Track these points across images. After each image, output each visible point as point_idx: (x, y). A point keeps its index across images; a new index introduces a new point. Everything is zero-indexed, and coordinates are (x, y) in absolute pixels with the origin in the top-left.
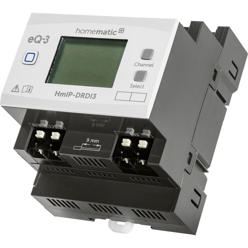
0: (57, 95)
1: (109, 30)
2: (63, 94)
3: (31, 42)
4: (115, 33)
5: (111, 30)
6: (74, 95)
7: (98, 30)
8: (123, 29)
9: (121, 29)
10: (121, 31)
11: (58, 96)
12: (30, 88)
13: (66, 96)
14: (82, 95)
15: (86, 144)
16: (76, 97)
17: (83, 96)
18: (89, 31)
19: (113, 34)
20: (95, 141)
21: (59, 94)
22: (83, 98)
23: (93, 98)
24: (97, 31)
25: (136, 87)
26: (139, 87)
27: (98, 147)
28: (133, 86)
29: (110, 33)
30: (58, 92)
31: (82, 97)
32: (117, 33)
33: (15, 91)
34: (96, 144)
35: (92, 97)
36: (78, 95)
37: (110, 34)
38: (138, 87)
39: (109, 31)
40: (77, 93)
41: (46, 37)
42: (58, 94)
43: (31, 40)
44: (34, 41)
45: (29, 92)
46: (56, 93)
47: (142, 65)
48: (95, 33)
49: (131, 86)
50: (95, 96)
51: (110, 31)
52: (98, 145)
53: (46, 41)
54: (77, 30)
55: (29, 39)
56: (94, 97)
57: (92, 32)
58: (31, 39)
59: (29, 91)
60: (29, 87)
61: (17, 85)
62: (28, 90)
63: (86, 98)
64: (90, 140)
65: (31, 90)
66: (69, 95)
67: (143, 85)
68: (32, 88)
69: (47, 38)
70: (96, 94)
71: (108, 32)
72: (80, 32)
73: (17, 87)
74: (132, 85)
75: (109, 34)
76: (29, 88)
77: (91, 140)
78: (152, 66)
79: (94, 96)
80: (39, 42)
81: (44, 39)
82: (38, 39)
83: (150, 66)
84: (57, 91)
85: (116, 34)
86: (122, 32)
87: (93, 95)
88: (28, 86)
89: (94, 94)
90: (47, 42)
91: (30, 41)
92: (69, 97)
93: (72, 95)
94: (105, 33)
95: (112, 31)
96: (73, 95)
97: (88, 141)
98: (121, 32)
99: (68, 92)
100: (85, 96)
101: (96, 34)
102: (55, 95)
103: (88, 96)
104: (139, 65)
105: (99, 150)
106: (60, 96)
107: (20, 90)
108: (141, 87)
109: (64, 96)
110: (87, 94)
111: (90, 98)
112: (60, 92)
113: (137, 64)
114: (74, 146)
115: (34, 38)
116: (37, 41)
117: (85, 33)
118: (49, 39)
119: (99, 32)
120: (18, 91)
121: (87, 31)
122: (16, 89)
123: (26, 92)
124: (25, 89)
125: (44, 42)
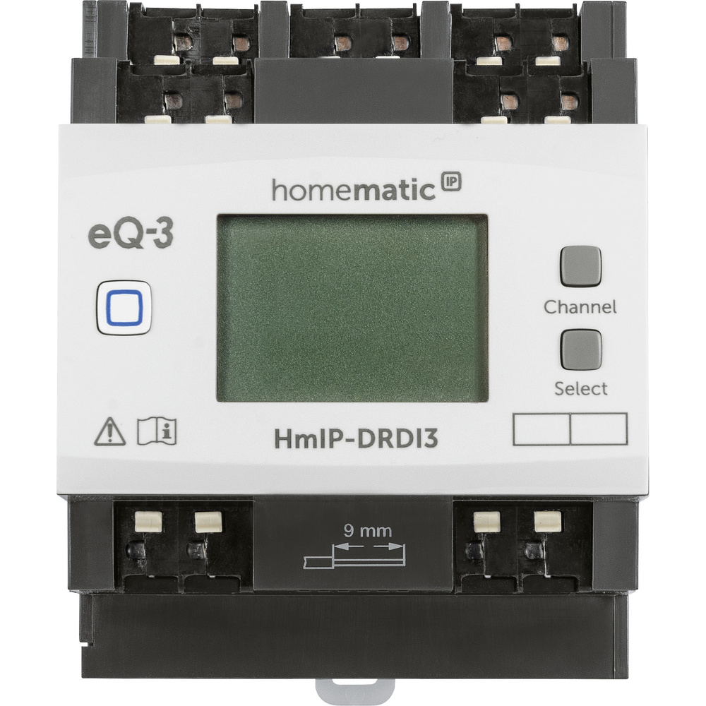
0: (283, 444)
1: (403, 182)
2: (303, 440)
3: (105, 245)
4: (428, 192)
5: (409, 182)
6: (352, 440)
7: (360, 184)
8: (456, 176)
9: (450, 176)
10: (451, 181)
11: (289, 446)
12: (167, 425)
13: (323, 446)
14: (384, 437)
15: (345, 546)
16: (361, 445)
17: (388, 440)
18: (322, 189)
19: (424, 197)
20: (376, 532)
21: (288, 439)
22: (391, 446)
23: (427, 445)
24: (357, 188)
25: (580, 392)
26: (590, 392)
27: (397, 553)
28: (564, 390)
29: (409, 192)
30: (283, 434)
31: (385, 443)
32: (437, 190)
33: (110, 441)
34: (387, 540)
35: (423, 444)
36: (367, 438)
37: (411, 198)
38: (584, 390)
39: (403, 186)
40: (361, 431)
41: (160, 220)
42: (286, 442)
43: (98, 236)
44: (112, 240)
45: (166, 440)
46: (278, 438)
47: (575, 309)
48: (352, 195)
49: (559, 392)
50: (435, 435)
51: (408, 186)
52: (392, 546)
53: (164, 239)
54: (275, 188)
55: (92, 236)
56: (431, 442)
57: (337, 192)
58: (100, 232)
59: (167, 435)
60: (162, 423)
61: (110, 419)
62: (161, 434)
63: (399, 445)
64: (357, 531)
65: (172, 434)
66: (332, 441)
67: (601, 385)
68: (172, 424)
69: (164, 225)
70: (433, 431)
71: (399, 191)
72: (288, 193)
73: (110, 425)
74: (559, 385)
75: (406, 198)
76: (161, 427)
77: (362, 529)
78: (612, 310)
79: (431, 437)
80: (135, 243)
81: (152, 231)
82: (128, 232)
83: (605, 308)
84: (277, 431)
85: (433, 197)
86: (455, 185)
87: (425, 435)
88: (157, 418)
89: (427, 430)
90: (168, 243)
91: (99, 241)
92: (331, 446)
93: (344, 440)
94: (391, 193)
95: (415, 187)
96: (348, 440)
97: (349, 534)
98: (449, 187)
99: (323, 431)
100: (394, 440)
101: (357, 198)
102: (277, 446)
103: (405, 438)
104: (563, 308)
105: (402, 562)
106: (298, 446)
107: (130, 436)
108: (596, 390)
109: (315, 446)
110: (399, 431)
111: (419, 446)
112: (289, 431)
113: (552, 307)
114: (305, 558)
115: (112, 230)
116: (129, 242)
117: (311, 199)
118: (172, 231)
119: (365, 189)
120: (121, 442)
121: (316, 191)
122: (110, 435)
123: (157, 442)
124: (148, 431)
125: (158, 243)
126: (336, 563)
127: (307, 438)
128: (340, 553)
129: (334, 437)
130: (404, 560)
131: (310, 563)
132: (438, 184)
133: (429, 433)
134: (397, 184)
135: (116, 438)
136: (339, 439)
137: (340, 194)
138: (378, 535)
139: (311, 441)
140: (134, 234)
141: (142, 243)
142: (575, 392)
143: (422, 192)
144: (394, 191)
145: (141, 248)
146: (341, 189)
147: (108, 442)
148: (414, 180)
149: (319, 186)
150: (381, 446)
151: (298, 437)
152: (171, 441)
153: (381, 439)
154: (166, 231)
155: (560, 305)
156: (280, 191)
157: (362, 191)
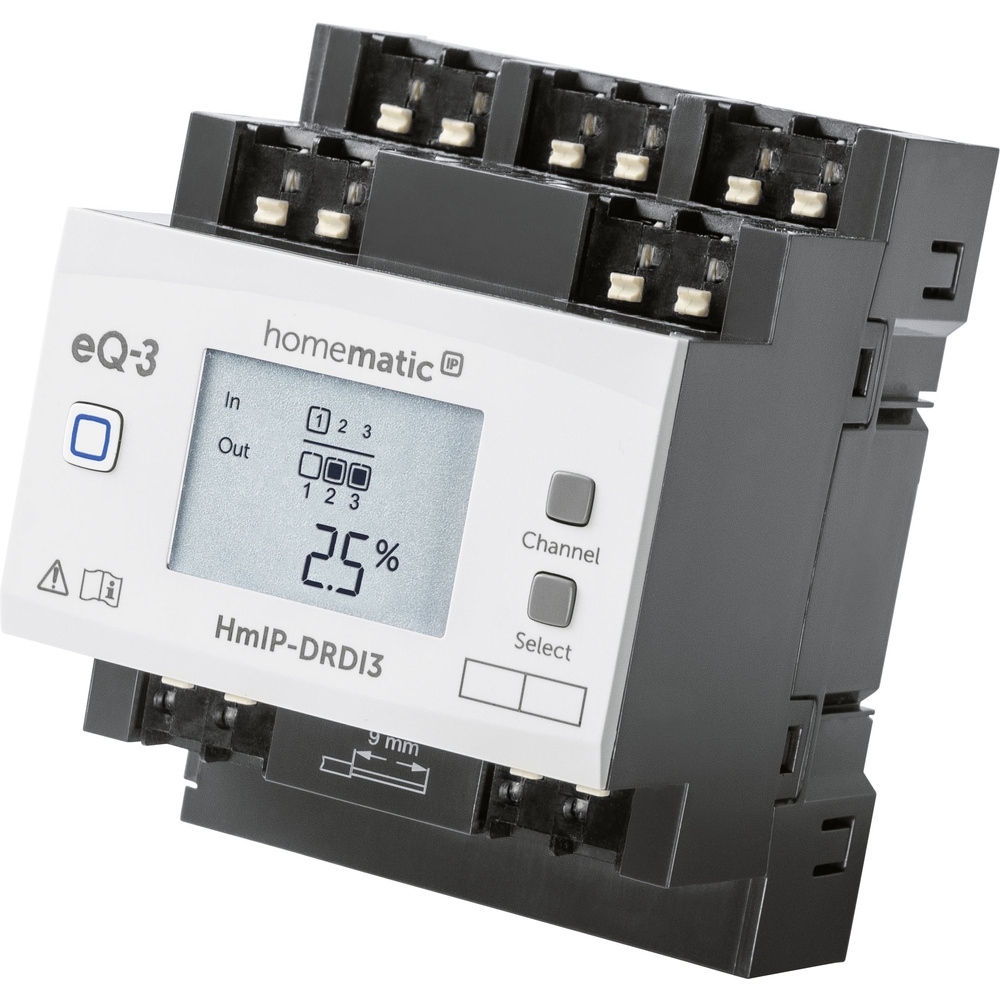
0: (224, 633)
1: (402, 353)
2: (246, 635)
3: (86, 359)
4: (426, 371)
5: (408, 355)
6: (295, 648)
7: (356, 346)
8: (458, 359)
9: (451, 356)
10: (452, 364)
11: (230, 639)
12: (112, 583)
13: (263, 647)
14: (326, 653)
15: (367, 755)
16: (302, 656)
17: (331, 656)
18: (316, 343)
19: (421, 376)
20: (402, 746)
21: (230, 629)
22: (332, 664)
23: (370, 673)
24: (353, 350)
25: (541, 650)
26: (552, 653)
27: (419, 777)
28: (525, 642)
29: (405, 367)
30: (226, 623)
31: (327, 659)
32: (434, 372)
33: (53, 587)
34: (410, 759)
35: (366, 670)
36: (309, 649)
37: (406, 374)
38: (546, 649)
39: (401, 358)
40: (306, 639)
41: (147, 343)
42: (227, 632)
43: (83, 347)
44: (95, 355)
45: (108, 600)
46: (220, 626)
47: (555, 549)
48: (346, 357)
49: (520, 644)
50: (380, 663)
51: (405, 359)
52: (416, 768)
53: (146, 365)
54: (268, 331)
55: (76, 346)
56: (375, 670)
57: (331, 351)
58: (84, 343)
59: (110, 595)
60: (108, 579)
61: (58, 562)
62: (105, 592)
63: (341, 666)
64: (383, 740)
65: (115, 595)
66: (274, 643)
67: (565, 647)
68: (117, 583)
69: (150, 349)
70: (379, 658)
71: (395, 362)
72: (281, 341)
73: (56, 569)
74: (521, 636)
75: (401, 373)
76: (106, 584)
77: (388, 739)
78: (594, 559)
79: (375, 664)
80: (117, 364)
81: (136, 354)
82: (112, 349)
83: (587, 556)
84: (221, 618)
85: (430, 378)
86: (455, 370)
87: (370, 660)
88: (104, 573)
89: (373, 655)
90: (150, 372)
91: (82, 353)
92: (272, 649)
93: (286, 645)
94: (386, 364)
95: (412, 362)
96: (290, 647)
97: (373, 741)
98: (449, 371)
99: (267, 629)
100: (336, 658)
101: (350, 362)
102: (218, 636)
103: (348, 659)
104: (542, 544)
105: (422, 789)
106: (238, 641)
107: (74, 589)
108: (560, 652)
109: (255, 645)
110: (345, 649)
111: (361, 672)
112: (233, 621)
113: (532, 540)
114: (324, 757)
115: (97, 343)
116: (111, 361)
117: (303, 352)
118: (155, 358)
119: (360, 353)
120: (64, 591)
121: (310, 344)
122: (54, 581)
123: (99, 599)
124: (93, 586)
125: (139, 368)
126: (355, 771)
127: (249, 633)
128: (360, 762)
129: (275, 639)
130: (425, 787)
131: (328, 765)
132: (437, 366)
133: (375, 659)
134: (395, 354)
135: (59, 587)
136: (281, 643)
137: (334, 353)
138: (404, 751)
139: (252, 637)
140: (118, 354)
141: (123, 366)
142: (536, 648)
143: (418, 370)
144: (390, 363)
145: (122, 370)
146: (336, 347)
147: (51, 588)
148: (414, 354)
149: (314, 339)
150: (322, 662)
151: (241, 630)
152: (113, 602)
153: (324, 654)
154: (150, 357)
155: (540, 540)
156: (273, 335)
157: (357, 355)
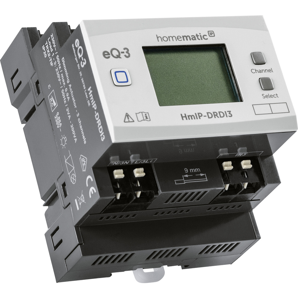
0: (184, 118)
1: (197, 34)
2: (190, 117)
5: (198, 34)
6: (206, 116)
7: (184, 35)
8: (212, 32)
9: (210, 32)
10: (211, 34)
11: (187, 119)
12: (146, 115)
13: (197, 118)
14: (215, 115)
15: (187, 176)
16: (209, 118)
17: (217, 115)
21: (186, 117)
22: (218, 117)
24: (183, 37)
26: (273, 97)
27: (204, 177)
28: (265, 96)
29: (199, 37)
30: (183, 115)
31: (216, 116)
32: (208, 37)
34: (199, 173)
35: (228, 116)
36: (210, 116)
37: (201, 39)
38: (271, 96)
40: (208, 113)
41: (125, 49)
44: (111, 56)
45: (147, 119)
46: (182, 117)
47: (260, 71)
48: (182, 39)
49: (264, 97)
50: (231, 113)
52: (202, 175)
53: (127, 55)
54: (158, 38)
56: (230, 115)
58: (106, 53)
59: (147, 118)
61: (127, 114)
63: (221, 117)
64: (189, 171)
65: (148, 117)
66: (200, 117)
67: (276, 94)
68: (147, 114)
69: (126, 50)
70: (230, 112)
71: (196, 37)
72: (162, 39)
73: (127, 115)
74: (263, 95)
75: (199, 39)
76: (144, 115)
77: (190, 170)
78: (271, 71)
80: (118, 56)
81: (123, 52)
82: (115, 53)
84: (181, 115)
85: (207, 39)
86: (213, 35)
87: (228, 113)
88: (142, 112)
89: (228, 111)
90: (129, 56)
91: (107, 56)
94: (194, 38)
95: (201, 36)
96: (204, 116)
97: (187, 172)
98: (211, 36)
99: (196, 114)
100: (218, 115)
102: (183, 119)
103: (222, 115)
104: (257, 71)
105: (206, 180)
106: (189, 119)
107: (135, 119)
108: (275, 96)
109: (195, 119)
110: (219, 112)
111: (227, 117)
112: (185, 114)
113: (254, 71)
114: (175, 181)
115: (110, 52)
116: (116, 56)
117: (170, 41)
118: (129, 52)
119: (185, 37)
120: (132, 121)
121: (171, 38)
122: (128, 119)
123: (144, 120)
124: (140, 117)
125: (125, 56)
126: (185, 181)
127: (191, 116)
128: (186, 178)
129: (200, 115)
130: (206, 179)
131: (177, 182)
132: (207, 34)
133: (229, 112)
134: (195, 35)
135: (131, 120)
136: (202, 116)
137: (179, 39)
138: (196, 171)
139: (193, 117)
140: (117, 54)
141: (121, 56)
142: (269, 97)
143: (203, 37)
144: (195, 37)
145: (121, 58)
146: (178, 37)
147: (128, 121)
148: (200, 34)
149: (171, 37)
150: (215, 117)
151: (189, 116)
152: (149, 120)
153: (215, 116)
154: (127, 52)
155: (256, 71)
156: (159, 39)
157: (185, 38)
